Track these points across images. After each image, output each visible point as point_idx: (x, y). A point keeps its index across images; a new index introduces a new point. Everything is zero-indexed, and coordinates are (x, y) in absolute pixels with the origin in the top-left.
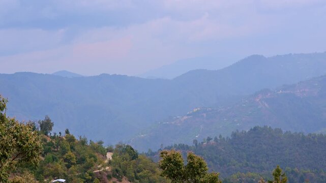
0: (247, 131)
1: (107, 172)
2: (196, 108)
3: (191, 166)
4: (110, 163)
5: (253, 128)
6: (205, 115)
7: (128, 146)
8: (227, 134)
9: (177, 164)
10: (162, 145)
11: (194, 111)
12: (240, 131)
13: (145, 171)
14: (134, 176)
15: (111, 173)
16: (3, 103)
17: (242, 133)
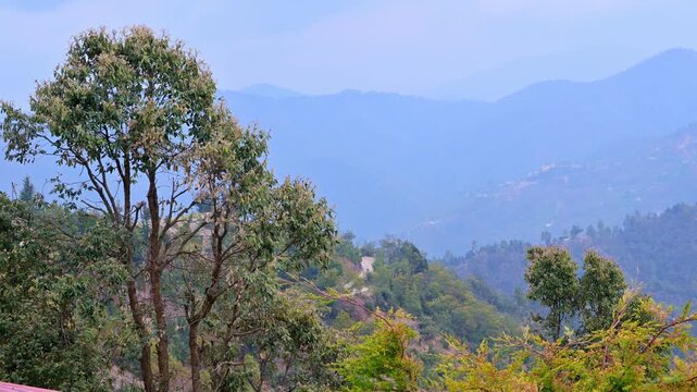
0: (658, 215)
1: (363, 297)
2: (547, 164)
3: (592, 278)
4: (369, 279)
5: (671, 207)
6: (566, 179)
7: (406, 244)
8: (614, 221)
9: (565, 275)
10: (474, 242)
11: (544, 169)
12: (644, 214)
13: (443, 298)
14: (420, 307)
15: (373, 301)
16: (261, 140)
17: (648, 218)
